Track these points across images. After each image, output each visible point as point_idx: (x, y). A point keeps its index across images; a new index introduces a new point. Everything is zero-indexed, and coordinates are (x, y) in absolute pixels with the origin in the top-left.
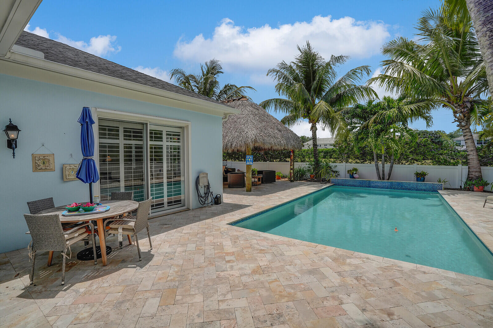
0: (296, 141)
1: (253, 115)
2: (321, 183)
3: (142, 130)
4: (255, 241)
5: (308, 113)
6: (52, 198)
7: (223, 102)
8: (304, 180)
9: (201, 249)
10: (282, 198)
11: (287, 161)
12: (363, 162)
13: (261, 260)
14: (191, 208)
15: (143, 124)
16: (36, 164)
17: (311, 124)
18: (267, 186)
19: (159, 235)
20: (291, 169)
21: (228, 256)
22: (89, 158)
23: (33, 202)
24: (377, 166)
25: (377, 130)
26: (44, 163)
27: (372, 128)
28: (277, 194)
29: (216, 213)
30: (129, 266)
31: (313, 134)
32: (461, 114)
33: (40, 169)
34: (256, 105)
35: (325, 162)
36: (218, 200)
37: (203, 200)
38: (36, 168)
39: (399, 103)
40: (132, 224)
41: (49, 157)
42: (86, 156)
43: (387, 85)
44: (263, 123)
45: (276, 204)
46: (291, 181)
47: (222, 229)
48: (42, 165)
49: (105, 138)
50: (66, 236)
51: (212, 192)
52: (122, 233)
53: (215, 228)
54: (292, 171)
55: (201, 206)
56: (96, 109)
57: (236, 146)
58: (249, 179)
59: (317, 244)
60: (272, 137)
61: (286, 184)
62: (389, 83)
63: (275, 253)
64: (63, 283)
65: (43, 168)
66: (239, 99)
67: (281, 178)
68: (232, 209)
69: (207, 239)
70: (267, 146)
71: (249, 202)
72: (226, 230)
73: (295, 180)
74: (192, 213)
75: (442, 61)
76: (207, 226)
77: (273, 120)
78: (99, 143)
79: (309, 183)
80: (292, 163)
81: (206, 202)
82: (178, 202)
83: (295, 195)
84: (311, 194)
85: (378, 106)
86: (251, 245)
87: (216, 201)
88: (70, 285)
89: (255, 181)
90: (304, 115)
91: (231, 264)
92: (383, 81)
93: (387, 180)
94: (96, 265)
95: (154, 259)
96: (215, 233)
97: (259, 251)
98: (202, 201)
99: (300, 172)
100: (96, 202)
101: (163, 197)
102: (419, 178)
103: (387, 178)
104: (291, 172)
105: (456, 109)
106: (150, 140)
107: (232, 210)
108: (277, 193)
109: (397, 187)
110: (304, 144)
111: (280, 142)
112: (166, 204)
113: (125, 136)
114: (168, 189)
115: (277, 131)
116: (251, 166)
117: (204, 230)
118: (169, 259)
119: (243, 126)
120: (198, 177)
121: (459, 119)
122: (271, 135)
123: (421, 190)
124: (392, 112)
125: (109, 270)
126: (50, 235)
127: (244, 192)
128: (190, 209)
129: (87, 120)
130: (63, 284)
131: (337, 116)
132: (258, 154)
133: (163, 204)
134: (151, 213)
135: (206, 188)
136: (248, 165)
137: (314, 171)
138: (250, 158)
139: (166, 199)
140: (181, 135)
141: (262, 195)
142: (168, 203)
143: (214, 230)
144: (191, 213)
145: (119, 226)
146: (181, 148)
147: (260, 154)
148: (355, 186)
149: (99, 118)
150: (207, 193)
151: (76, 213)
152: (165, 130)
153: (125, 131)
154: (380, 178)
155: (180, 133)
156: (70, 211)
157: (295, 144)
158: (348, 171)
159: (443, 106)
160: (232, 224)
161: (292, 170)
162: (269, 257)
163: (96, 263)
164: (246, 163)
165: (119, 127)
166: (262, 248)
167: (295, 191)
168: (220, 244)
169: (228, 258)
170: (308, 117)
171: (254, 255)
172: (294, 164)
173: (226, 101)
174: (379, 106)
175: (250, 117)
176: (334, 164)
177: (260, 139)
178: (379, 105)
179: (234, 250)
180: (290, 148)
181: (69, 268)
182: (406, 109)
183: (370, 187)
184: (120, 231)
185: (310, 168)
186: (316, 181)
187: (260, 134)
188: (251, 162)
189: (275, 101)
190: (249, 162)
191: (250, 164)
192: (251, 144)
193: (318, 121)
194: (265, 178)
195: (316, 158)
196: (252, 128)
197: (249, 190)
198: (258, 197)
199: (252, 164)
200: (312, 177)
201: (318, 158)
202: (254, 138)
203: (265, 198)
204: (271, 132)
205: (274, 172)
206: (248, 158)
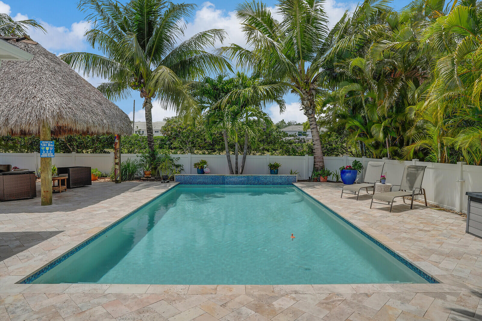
0: (123, 121)
1: (51, 71)
2: (162, 183)
4: (101, 310)
8: (136, 179)
10: (113, 210)
12: (211, 152)
17: (144, 98)
18: (80, 192)
20: (116, 164)
24: (228, 157)
25: (233, 112)
27: (228, 110)
28: (102, 205)
31: (146, 114)
32: (308, 102)
34: (54, 56)
35: (162, 153)
39: (254, 81)
43: (238, 58)
44: (71, 87)
45: (110, 223)
46: (117, 182)
54: (117, 167)
57: (18, 123)
58: (49, 182)
59: (215, 286)
60: (88, 112)
61: (109, 186)
62: (241, 55)
66: (18, 40)
67: (99, 178)
70: (80, 127)
71: (54, 225)
72: (21, 300)
73: (122, 180)
75: (295, 41)
77: (87, 86)
79: (145, 183)
80: (118, 155)
83: (134, 203)
85: (230, 83)
89: (54, 186)
90: (134, 84)
92: (234, 53)
93: (241, 174)
99: (128, 167)
102: (273, 170)
103: (240, 171)
104: (115, 169)
105: (304, 96)
108: (101, 202)
109: (253, 181)
111: (102, 120)
115: (95, 104)
116: (51, 160)
119: (31, 87)
121: (306, 107)
122: (86, 109)
123: (277, 184)
124: (247, 91)
127: (36, 207)
131: (185, 90)
136: (45, 158)
137: (149, 166)
138: (47, 146)
141: (75, 209)
147: (57, 141)
148: (206, 184)
154: (232, 172)
157: (122, 126)
158: (195, 165)
159: (292, 92)
161: (118, 164)
164: (41, 155)
167: (131, 197)
170: (140, 88)
172: (120, 156)
174: (232, 83)
175: (45, 74)
176: (175, 156)
177: (68, 113)
178: (231, 81)
180: (115, 131)
182: (262, 89)
183: (224, 184)
185: (143, 161)
186: (153, 180)
187: (67, 105)
188: (51, 152)
189: (86, 58)
190: (47, 152)
191: (48, 157)
192: (51, 120)
193: (153, 95)
194: (71, 180)
195: (152, 147)
196: (52, 93)
197: (47, 202)
198: (69, 214)
199: (53, 156)
200: (148, 175)
201: (154, 148)
202: (57, 111)
203: (83, 214)
204: (85, 104)
205: (89, 169)
206: (45, 145)
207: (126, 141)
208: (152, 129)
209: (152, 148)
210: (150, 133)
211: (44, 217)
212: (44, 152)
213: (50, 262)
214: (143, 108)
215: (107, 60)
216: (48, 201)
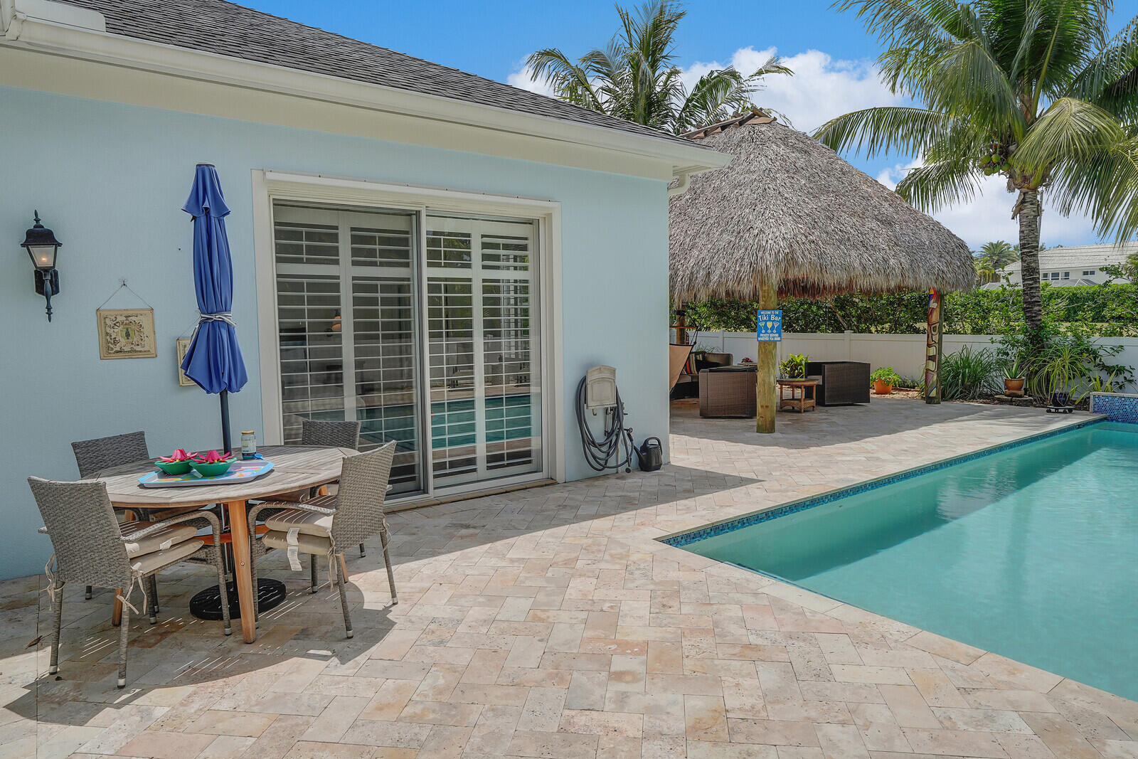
0: (948, 258)
1: (788, 171)
2: (1049, 411)
3: (407, 233)
4: (735, 611)
5: (1005, 153)
6: (142, 434)
7: (690, 138)
8: (982, 396)
9: (542, 620)
10: (878, 459)
11: (917, 331)
13: (737, 685)
14: (560, 477)
15: (408, 214)
16: (108, 337)
17: (1017, 192)
18: (839, 416)
19: (434, 558)
20: (930, 358)
21: (623, 653)
22: (216, 317)
23: (89, 442)
26: (128, 335)
28: (864, 445)
29: (634, 499)
30: (312, 652)
31: (1021, 232)
33: (117, 352)
34: (802, 137)
35: (1069, 334)
36: (649, 457)
37: (602, 456)
38: (110, 349)
40: (325, 523)
41: (139, 316)
42: (208, 313)
44: (822, 198)
45: (854, 480)
46: (930, 400)
47: (635, 557)
48: (123, 341)
49: (300, 261)
50: (128, 546)
51: (629, 431)
52: (297, 548)
53: (612, 552)
54: (932, 366)
55: (593, 473)
56: (264, 174)
57: (723, 280)
58: (770, 389)
60: (854, 246)
61: (906, 409)
63: (799, 664)
64: (121, 682)
65: (126, 349)
66: (741, 123)
67: (895, 389)
68: (688, 487)
69: (577, 587)
70: (833, 278)
71: (755, 468)
72: (646, 561)
73: (943, 397)
74: (558, 495)
76: (590, 541)
77: (864, 187)
78: (278, 276)
79: (999, 408)
80: (936, 338)
81: (612, 462)
82: (523, 457)
83: (932, 451)
84: (1001, 448)
86: (716, 624)
87: (643, 458)
88: (137, 690)
89: (793, 399)
90: (988, 161)
91: (622, 687)
94: (226, 637)
95: (392, 637)
96: (609, 566)
97: (737, 650)
98: (595, 457)
99: (964, 367)
100: (247, 449)
101: (472, 439)
104: (927, 370)
106: (430, 265)
107: (689, 493)
108: (867, 440)
110: (999, 271)
111: (885, 261)
112: (481, 464)
113: (355, 252)
114: (488, 415)
115: (874, 224)
116: (775, 346)
117: (576, 555)
118: (434, 645)
119: (747, 211)
120: (584, 380)
122: (849, 239)
125: (255, 658)
126: (91, 542)
127: (748, 435)
128: (558, 479)
129: (206, 204)
130: (121, 687)
132: (814, 309)
133: (472, 461)
134: (435, 488)
135: (610, 417)
136: (765, 342)
137: (1020, 367)
138: (770, 319)
139: (481, 449)
140: (530, 247)
141: (809, 446)
142: (490, 459)
143: (607, 557)
144: (554, 495)
145: (288, 525)
146: (531, 286)
147: (819, 308)
149: (276, 202)
150: (613, 431)
151: (178, 480)
152: (477, 232)
153: (355, 239)
155: (526, 239)
156: (165, 473)
157: (945, 269)
160: (675, 541)
161: (934, 361)
162: (769, 677)
163: (228, 631)
164: (758, 336)
165: (336, 228)
166: (753, 639)
167: (936, 436)
168: (611, 607)
169: (619, 663)
170: (1006, 167)
171: (716, 662)
172: (940, 339)
173: (699, 132)
175: (775, 179)
176: (1112, 341)
177: (806, 253)
179: (652, 634)
180: (926, 282)
181: (159, 637)
184: (292, 539)
185: (1007, 354)
186: (1027, 404)
187: (806, 237)
188: (775, 331)
189: (876, 119)
190: (769, 331)
191: (770, 341)
192: (773, 269)
193: (1045, 181)
194: (828, 389)
195: (1035, 317)
196: (781, 216)
197: (768, 428)
198: (791, 453)
199: (779, 339)
200: (1013, 389)
201: (1040, 320)
202: (785, 251)
203: (816, 457)
204: (849, 228)
205: (865, 368)
206: (765, 318)
207: (968, 304)
208: (1038, 269)
209: (1033, 321)
210: (1030, 282)
211: (749, 452)
212: (763, 331)
213: (713, 524)
214: (1013, 218)
215: (924, 115)
216: (768, 426)
